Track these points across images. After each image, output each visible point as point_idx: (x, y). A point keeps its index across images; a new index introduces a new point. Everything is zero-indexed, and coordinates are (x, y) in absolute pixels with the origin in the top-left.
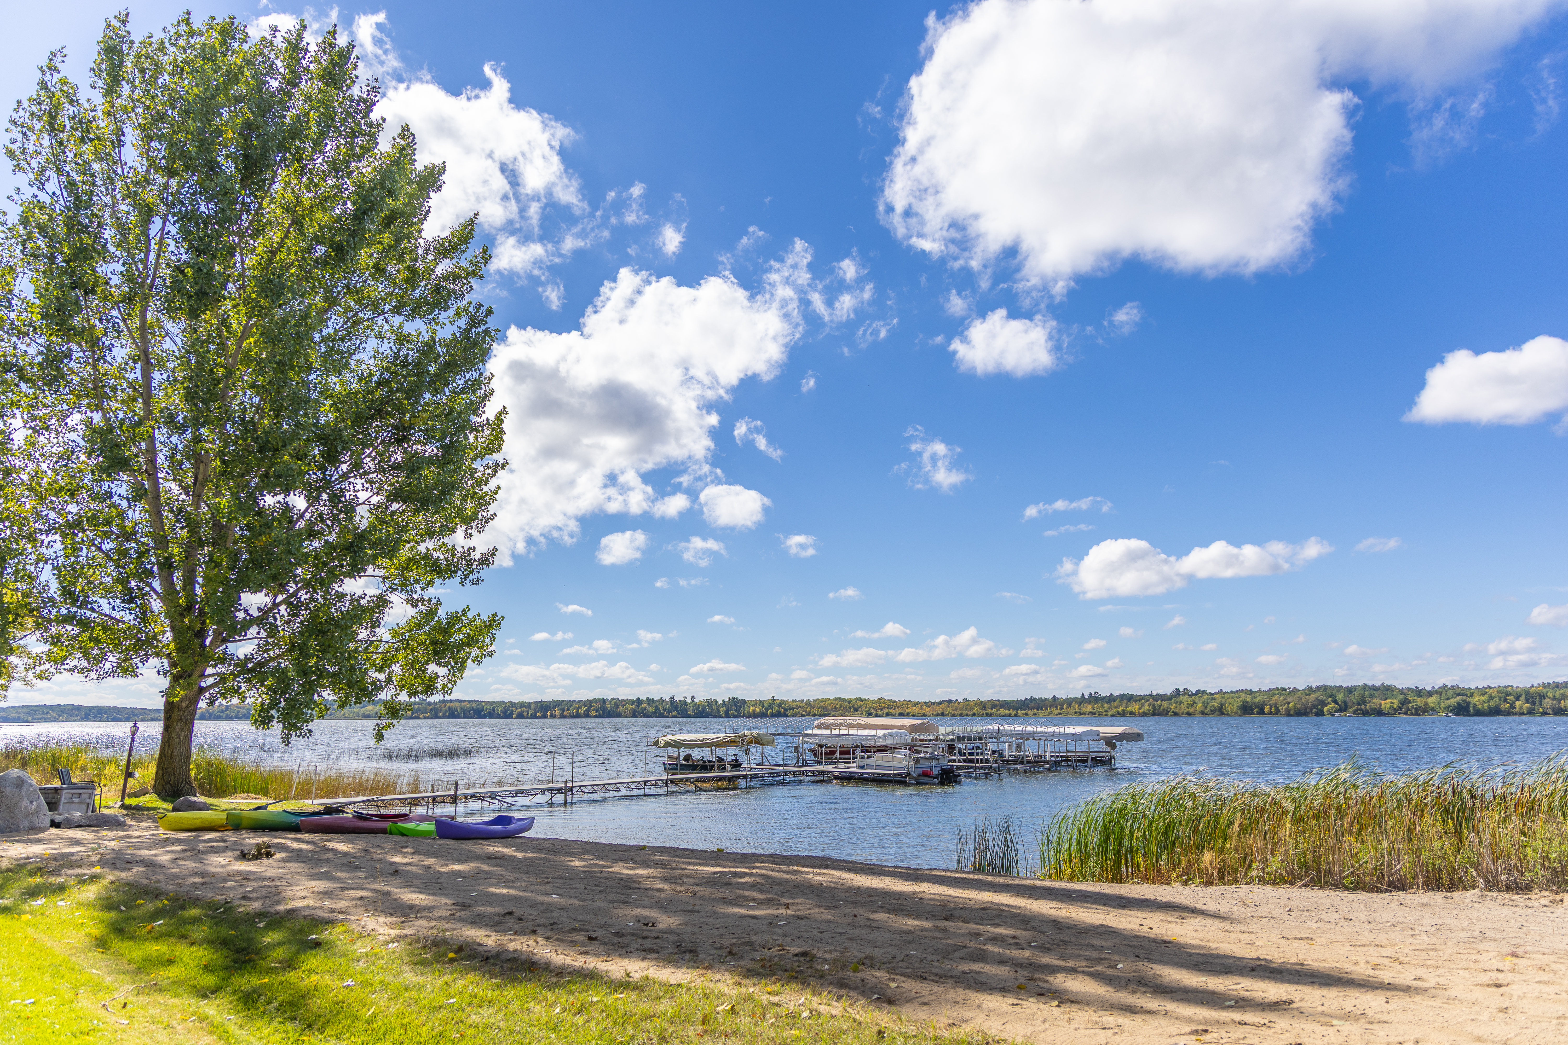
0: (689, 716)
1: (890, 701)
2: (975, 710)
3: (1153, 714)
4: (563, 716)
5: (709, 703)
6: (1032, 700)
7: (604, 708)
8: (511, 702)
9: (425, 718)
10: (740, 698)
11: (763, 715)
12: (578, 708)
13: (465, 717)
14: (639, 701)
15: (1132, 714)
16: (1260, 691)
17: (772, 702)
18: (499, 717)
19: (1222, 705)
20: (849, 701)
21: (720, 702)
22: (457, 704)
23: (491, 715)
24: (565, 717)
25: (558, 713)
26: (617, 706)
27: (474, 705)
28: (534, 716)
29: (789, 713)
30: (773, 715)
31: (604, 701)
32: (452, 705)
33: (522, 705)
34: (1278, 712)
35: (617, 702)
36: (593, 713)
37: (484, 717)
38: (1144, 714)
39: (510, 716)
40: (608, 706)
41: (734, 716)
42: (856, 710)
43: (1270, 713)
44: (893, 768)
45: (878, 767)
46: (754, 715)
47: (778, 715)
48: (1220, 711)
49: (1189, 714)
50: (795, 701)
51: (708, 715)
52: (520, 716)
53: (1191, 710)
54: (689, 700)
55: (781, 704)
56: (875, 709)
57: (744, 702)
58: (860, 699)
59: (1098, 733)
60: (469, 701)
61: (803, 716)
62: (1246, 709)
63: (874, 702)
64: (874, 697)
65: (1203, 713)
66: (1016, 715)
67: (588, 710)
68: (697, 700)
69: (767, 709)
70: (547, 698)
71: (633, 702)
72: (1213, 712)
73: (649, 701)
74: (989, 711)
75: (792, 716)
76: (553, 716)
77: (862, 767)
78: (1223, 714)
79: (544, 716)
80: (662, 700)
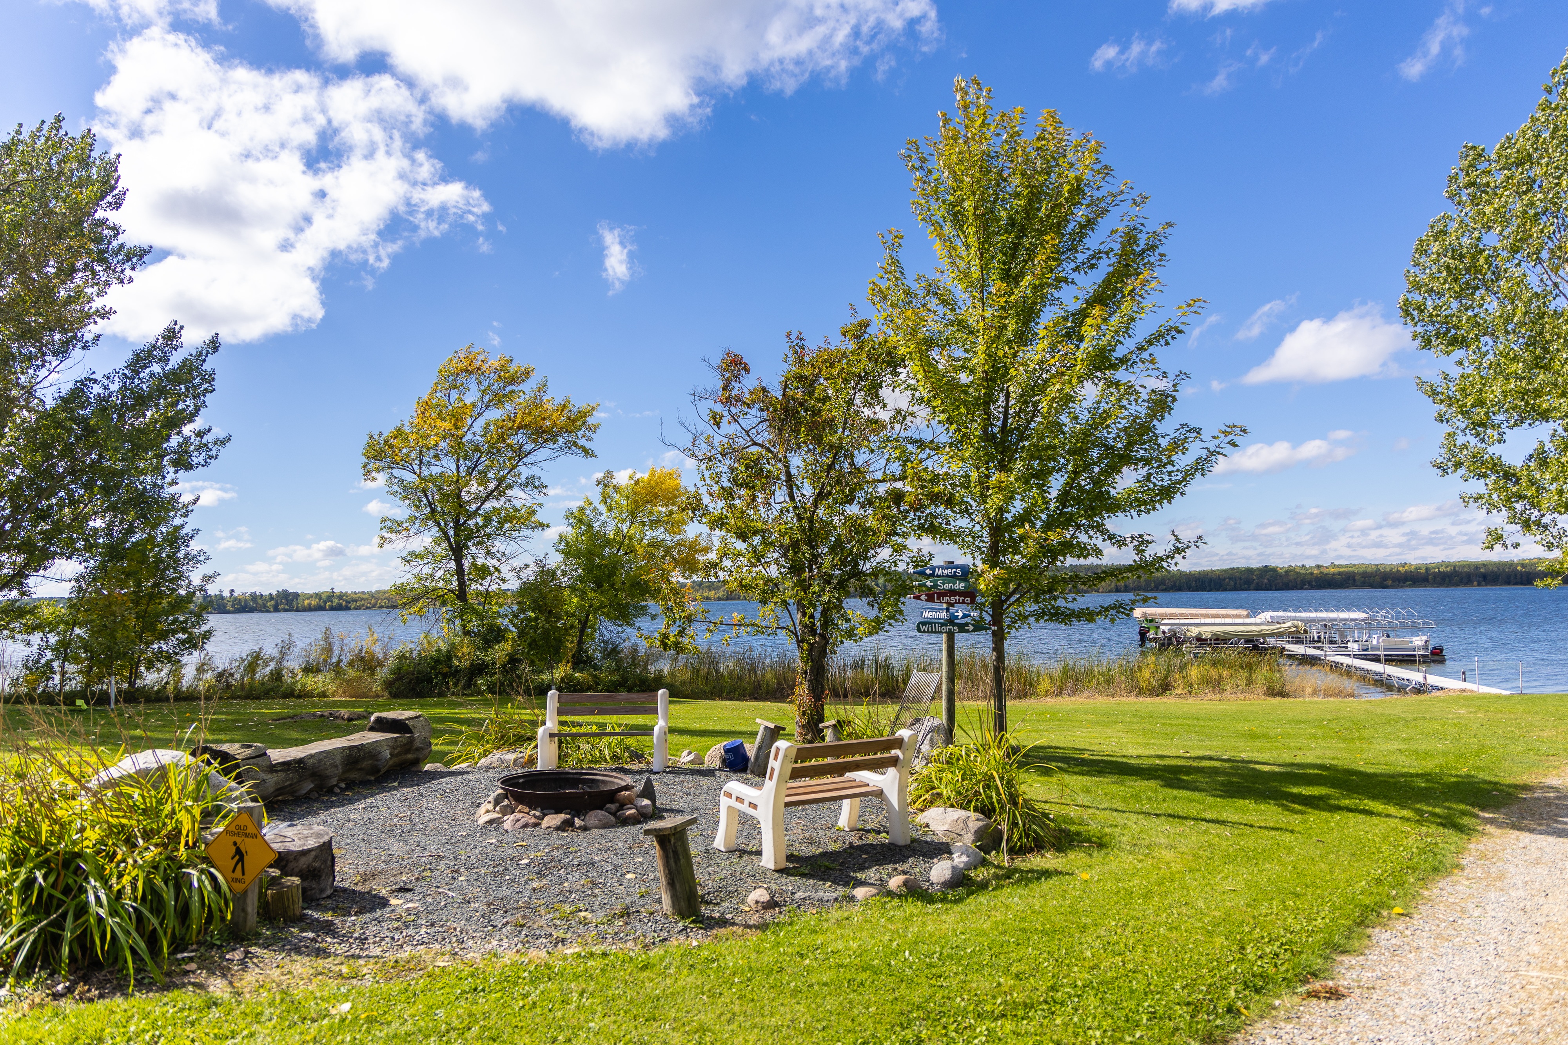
0: (228, 612)
10: (291, 591)
11: (320, 608)
17: (331, 596)
29: (353, 605)
30: (332, 609)
41: (286, 610)
46: (310, 609)
47: (339, 608)
50: (355, 593)
51: (252, 610)
54: (226, 594)
55: (341, 596)
57: (296, 595)
61: (367, 608)
69: (325, 602)
75: (356, 609)
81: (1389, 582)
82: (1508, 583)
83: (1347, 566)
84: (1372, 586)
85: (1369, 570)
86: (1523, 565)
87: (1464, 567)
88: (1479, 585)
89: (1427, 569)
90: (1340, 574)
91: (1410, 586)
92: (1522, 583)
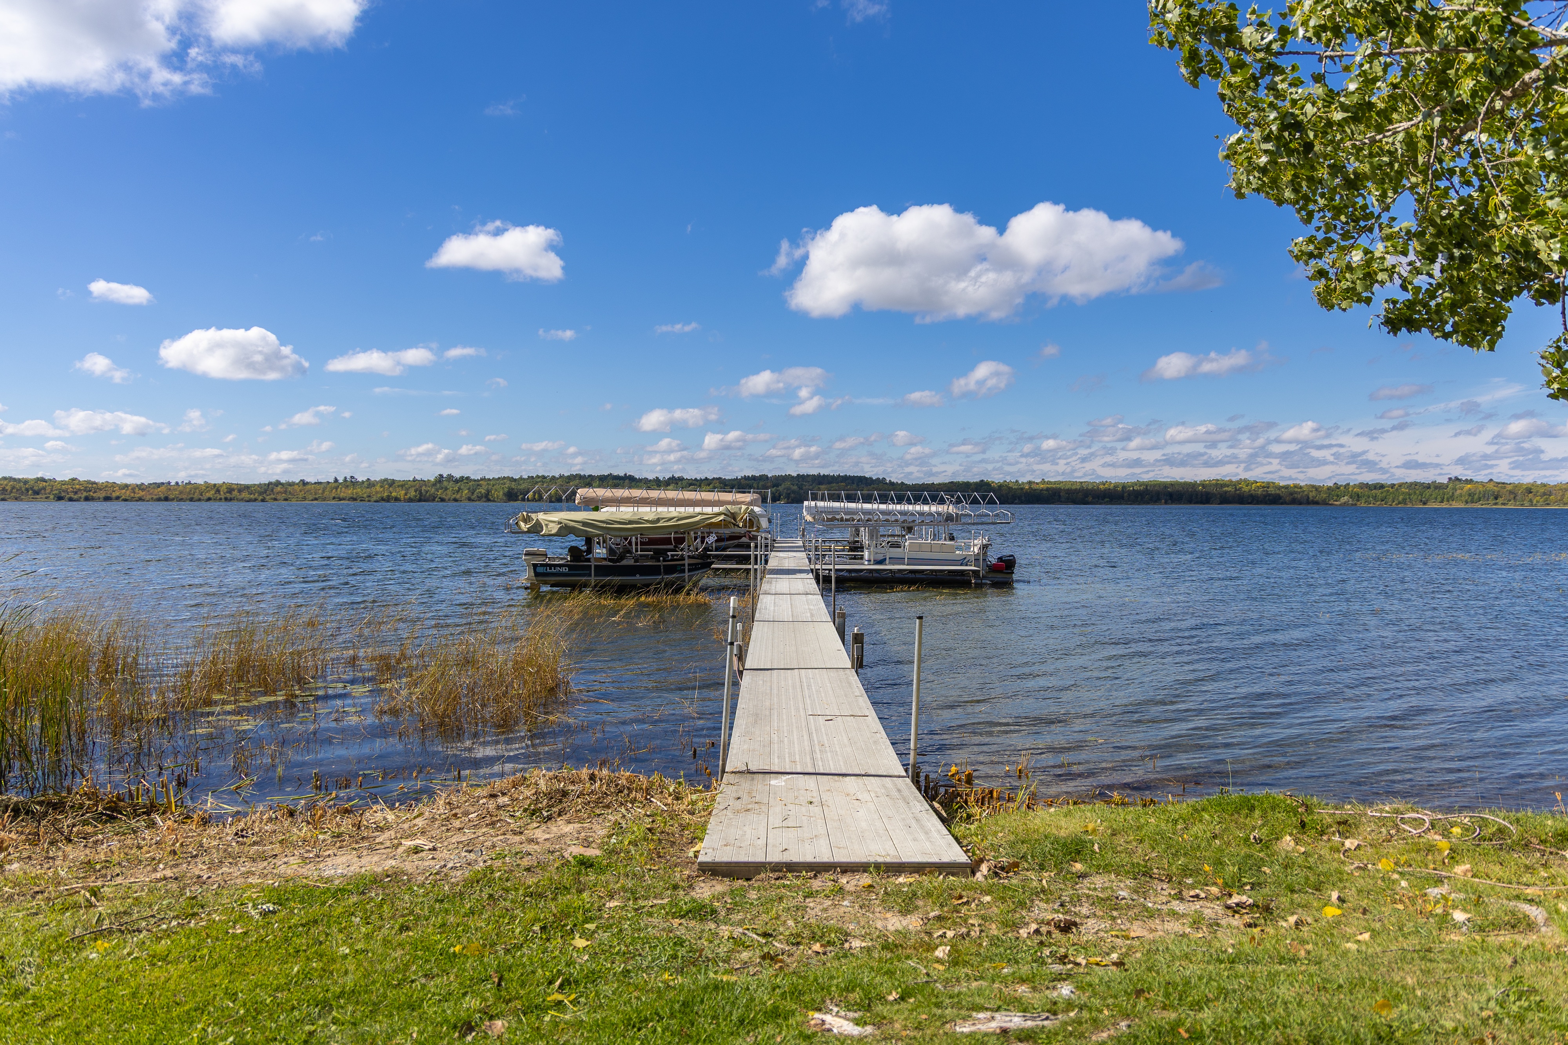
1: (89, 482)
3: (420, 500)
15: (397, 499)
16: (521, 478)
19: (488, 491)
20: (26, 482)
34: (541, 499)
38: (410, 500)
42: (37, 493)
43: (534, 500)
48: (487, 497)
49: (455, 500)
53: (458, 497)
56: (66, 491)
62: (512, 496)
63: (63, 483)
65: (470, 499)
66: (263, 500)
72: (479, 498)
78: (489, 500)
81: (1090, 499)
82: (1190, 502)
83: (1055, 483)
84: (1075, 502)
85: (1074, 487)
86: (1204, 486)
87: (1155, 485)
88: (1166, 503)
89: (1124, 487)
90: (1048, 489)
91: (1106, 503)
92: (1202, 503)
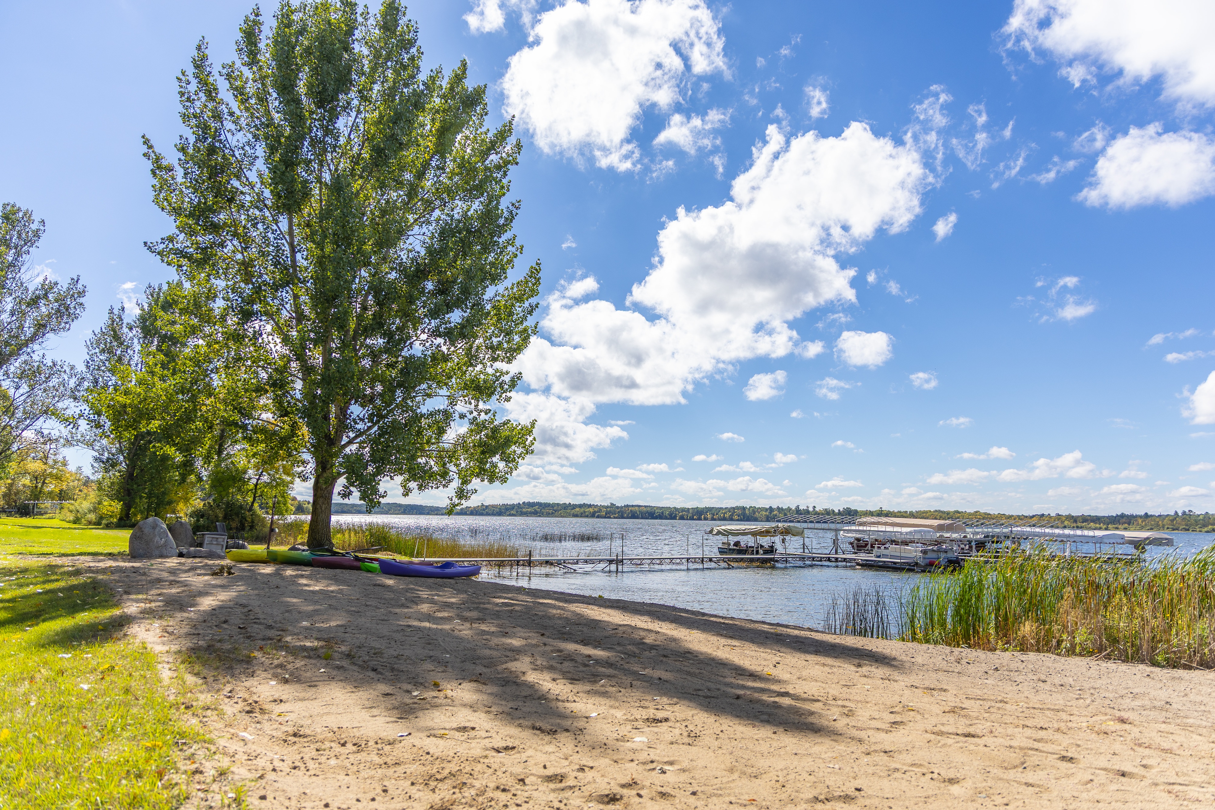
1: (985, 514)
2: (1066, 523)
4: (713, 519)
5: (827, 512)
6: (1123, 516)
7: (744, 514)
8: (675, 508)
9: (615, 518)
12: (725, 513)
13: (642, 518)
14: (771, 509)
17: (880, 512)
18: (666, 518)
20: (948, 513)
21: (837, 511)
22: (637, 508)
23: (661, 517)
24: (715, 520)
25: (709, 516)
26: (754, 512)
27: (649, 509)
28: (692, 519)
31: (744, 508)
32: (633, 509)
33: (683, 510)
35: (754, 510)
36: (736, 517)
37: (656, 518)
39: (674, 518)
40: (747, 512)
44: (901, 558)
45: (892, 557)
50: (900, 512)
52: (682, 518)
54: (811, 509)
55: (888, 514)
57: (856, 511)
58: (958, 512)
59: (1123, 537)
60: (645, 506)
63: (970, 514)
64: (971, 510)
67: (732, 515)
68: (817, 509)
70: (701, 505)
71: (766, 510)
73: (779, 509)
74: (1079, 524)
76: (706, 519)
77: (879, 557)
79: (699, 519)
80: (789, 509)
